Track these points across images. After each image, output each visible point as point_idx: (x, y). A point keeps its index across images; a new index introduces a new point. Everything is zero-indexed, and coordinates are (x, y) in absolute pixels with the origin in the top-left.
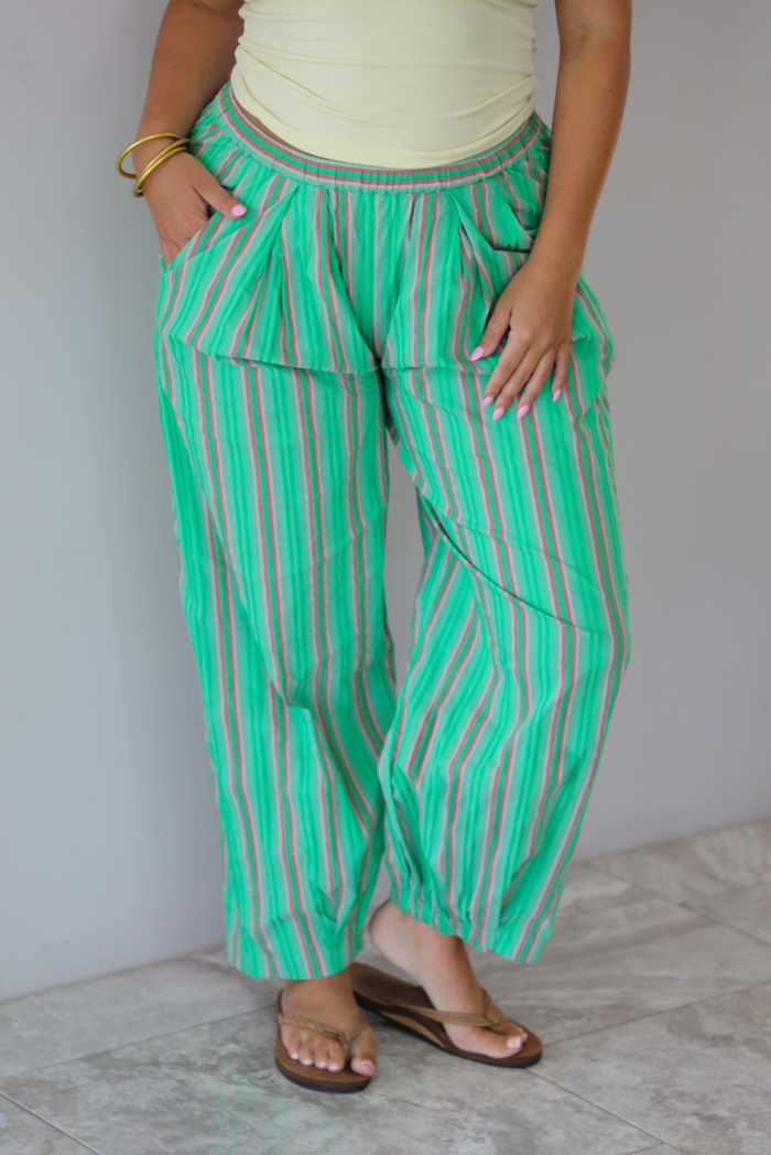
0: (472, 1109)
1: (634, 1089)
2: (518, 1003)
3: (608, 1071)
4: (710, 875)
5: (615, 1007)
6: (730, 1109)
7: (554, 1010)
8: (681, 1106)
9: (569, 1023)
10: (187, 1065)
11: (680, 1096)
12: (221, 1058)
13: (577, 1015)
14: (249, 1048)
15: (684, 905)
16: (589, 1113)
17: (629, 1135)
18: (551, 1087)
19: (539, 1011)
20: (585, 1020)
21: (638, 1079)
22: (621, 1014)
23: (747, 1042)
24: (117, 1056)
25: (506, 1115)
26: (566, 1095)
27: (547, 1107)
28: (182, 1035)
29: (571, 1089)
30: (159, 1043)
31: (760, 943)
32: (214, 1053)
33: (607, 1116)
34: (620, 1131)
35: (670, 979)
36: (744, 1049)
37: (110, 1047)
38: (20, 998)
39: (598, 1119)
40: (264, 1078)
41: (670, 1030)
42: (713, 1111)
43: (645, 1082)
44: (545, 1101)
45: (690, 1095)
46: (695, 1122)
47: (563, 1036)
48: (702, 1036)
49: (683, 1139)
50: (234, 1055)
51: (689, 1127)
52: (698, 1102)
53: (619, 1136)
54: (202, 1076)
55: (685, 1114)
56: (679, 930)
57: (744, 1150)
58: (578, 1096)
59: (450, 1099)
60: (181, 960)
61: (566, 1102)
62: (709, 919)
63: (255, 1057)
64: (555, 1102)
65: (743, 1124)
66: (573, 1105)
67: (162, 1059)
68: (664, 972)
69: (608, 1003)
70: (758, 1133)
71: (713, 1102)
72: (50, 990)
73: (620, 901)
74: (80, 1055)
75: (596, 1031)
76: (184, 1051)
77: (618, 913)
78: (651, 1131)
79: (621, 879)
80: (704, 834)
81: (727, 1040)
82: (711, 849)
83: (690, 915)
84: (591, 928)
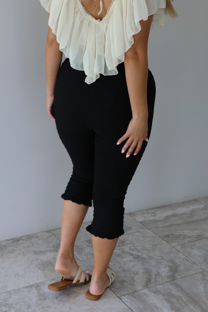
0: (165, 259)
1: (200, 256)
2: (178, 233)
3: (195, 252)
5: (198, 236)
7: (185, 236)
9: (188, 239)
13: (190, 237)
17: (198, 268)
18: (182, 255)
19: (182, 236)
20: (191, 239)
21: (201, 254)
25: (172, 261)
26: (185, 257)
27: (181, 260)
29: (186, 255)
33: (194, 263)
39: (192, 264)
40: (122, 248)
43: (203, 255)
44: (181, 258)
47: (186, 242)
58: (188, 258)
59: (161, 257)
61: (185, 259)
64: (183, 259)
69: (197, 234)
73: (202, 210)
74: (85, 240)
75: (194, 241)
77: (201, 212)
78: (203, 267)
79: (203, 204)
84: (196, 216)
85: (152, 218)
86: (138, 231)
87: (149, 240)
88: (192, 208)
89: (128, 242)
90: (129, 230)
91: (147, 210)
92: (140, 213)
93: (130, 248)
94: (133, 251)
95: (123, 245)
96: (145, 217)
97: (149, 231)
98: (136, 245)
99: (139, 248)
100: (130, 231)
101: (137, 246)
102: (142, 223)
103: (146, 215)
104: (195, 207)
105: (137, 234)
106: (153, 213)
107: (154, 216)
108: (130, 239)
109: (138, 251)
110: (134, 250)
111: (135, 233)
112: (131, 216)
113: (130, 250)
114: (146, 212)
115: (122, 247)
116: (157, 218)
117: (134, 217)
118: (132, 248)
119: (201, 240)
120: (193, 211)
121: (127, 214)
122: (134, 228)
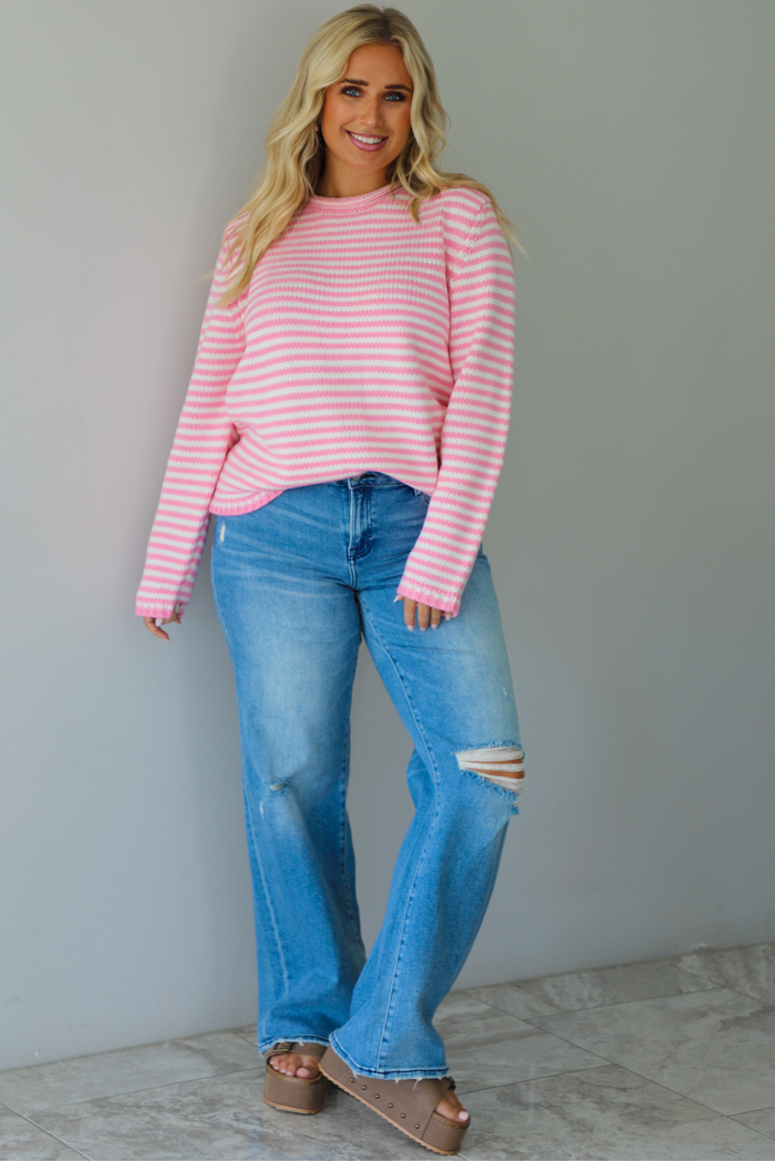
0: (350, 1142)
4: (550, 1002)
6: (528, 1148)
8: (495, 1145)
10: (159, 1108)
11: (497, 1138)
12: (184, 1105)
14: (204, 1099)
15: (526, 1021)
23: (550, 1107)
24: (112, 1101)
28: (159, 1090)
30: (142, 1094)
31: (574, 1046)
32: (179, 1101)
35: (506, 1066)
36: (547, 1112)
37: (109, 1095)
38: (51, 1063)
40: (210, 1118)
41: (499, 1099)
45: (503, 1138)
46: (503, 1155)
48: (520, 1103)
50: (193, 1103)
52: (507, 1143)
54: (168, 1115)
55: (496, 1150)
56: (519, 1036)
59: (336, 1136)
62: (542, 1030)
63: (207, 1105)
67: (142, 1104)
68: (504, 1063)
71: (518, 1143)
72: (73, 1058)
73: (482, 1017)
74: (87, 1099)
76: (158, 1100)
77: (479, 1024)
79: (486, 1003)
80: (552, 976)
81: (537, 1106)
82: (554, 986)
83: (529, 1027)
84: (458, 1033)
89: (230, 1102)
90: (234, 1072)
93: (235, 1115)
94: (246, 1122)
95: (212, 1110)
98: (255, 1108)
100: (235, 1075)
101: (259, 1111)
104: (458, 1010)
108: (238, 1093)
110: (250, 1120)
111: (255, 1078)
112: (242, 1035)
113: (238, 1120)
115: (210, 1115)
117: (250, 1040)
118: (244, 1116)
119: (472, 1094)
121: (227, 1031)
122: (248, 1067)
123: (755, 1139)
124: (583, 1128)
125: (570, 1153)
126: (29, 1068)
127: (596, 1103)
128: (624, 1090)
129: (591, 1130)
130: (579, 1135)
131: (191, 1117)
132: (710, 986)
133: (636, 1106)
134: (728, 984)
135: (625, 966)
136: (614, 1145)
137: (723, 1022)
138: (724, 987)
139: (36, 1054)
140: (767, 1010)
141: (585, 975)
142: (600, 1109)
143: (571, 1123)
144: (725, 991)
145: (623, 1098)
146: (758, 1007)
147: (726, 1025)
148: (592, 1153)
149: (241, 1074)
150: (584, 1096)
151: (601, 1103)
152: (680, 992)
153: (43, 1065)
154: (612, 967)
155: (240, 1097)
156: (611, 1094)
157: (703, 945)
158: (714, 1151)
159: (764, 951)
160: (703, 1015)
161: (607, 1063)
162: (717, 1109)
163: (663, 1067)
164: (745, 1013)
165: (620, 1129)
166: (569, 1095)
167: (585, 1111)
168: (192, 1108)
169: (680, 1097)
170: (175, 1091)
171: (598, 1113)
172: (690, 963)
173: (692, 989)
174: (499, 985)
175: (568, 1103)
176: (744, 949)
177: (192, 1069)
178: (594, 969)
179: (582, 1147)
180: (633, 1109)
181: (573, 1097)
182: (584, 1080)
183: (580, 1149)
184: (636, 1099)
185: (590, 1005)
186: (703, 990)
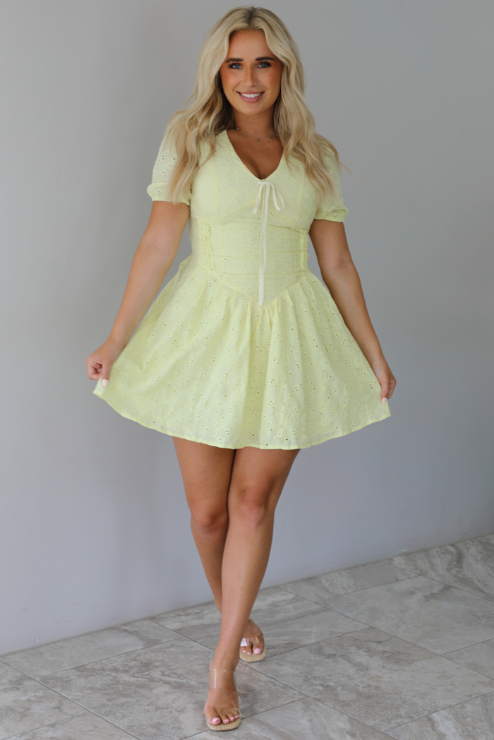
1: (297, 676)
3: (286, 669)
4: (327, 591)
5: (289, 644)
6: (334, 683)
8: (315, 682)
9: (271, 651)
10: (116, 670)
11: (315, 678)
12: (130, 667)
13: (274, 647)
14: (141, 663)
15: (316, 603)
16: (279, 686)
17: (295, 694)
18: (264, 676)
20: (277, 649)
21: (298, 672)
22: (291, 647)
23: (341, 656)
24: (87, 667)
26: (270, 679)
27: (262, 684)
28: (114, 658)
29: (270, 675)
30: (104, 661)
31: (346, 617)
32: (127, 665)
33: (286, 687)
34: (291, 692)
35: (311, 632)
36: (340, 659)
37: (84, 664)
38: (47, 644)
39: (282, 688)
40: (147, 675)
41: (311, 652)
42: (328, 684)
43: (301, 673)
44: (261, 681)
45: (319, 677)
46: (321, 688)
48: (324, 654)
49: (316, 695)
50: (136, 666)
51: (318, 690)
52: (321, 680)
53: (291, 694)
54: (122, 674)
55: (316, 685)
56: (315, 613)
57: (340, 698)
58: (274, 679)
60: (112, 628)
61: (270, 682)
62: (326, 608)
63: (144, 667)
64: (265, 682)
65: (339, 688)
66: (272, 682)
67: (106, 668)
68: (309, 630)
69: (286, 642)
70: (345, 692)
71: (328, 680)
72: (59, 641)
73: (291, 602)
74: (73, 667)
75: (281, 653)
76: (115, 665)
77: (290, 606)
78: (303, 692)
79: (291, 593)
80: (325, 574)
81: (334, 655)
82: (327, 580)
83: (319, 607)
84: (280, 613)
85: (197, 622)
86: (172, 646)
87: (197, 657)
88: (270, 600)
89: (157, 664)
91: (184, 609)
92: (171, 615)
93: (162, 672)
94: (169, 676)
95: (148, 670)
96: (182, 622)
97: (194, 644)
98: (172, 667)
99: (180, 672)
100: (157, 646)
101: (175, 669)
102: (178, 631)
103: (183, 618)
104: (277, 597)
105: (172, 649)
106: (197, 613)
107: (199, 618)
108: (161, 658)
109: (179, 676)
110: (171, 675)
111: (169, 648)
112: (156, 621)
113: (164, 675)
114: (182, 614)
116: (206, 621)
117: (161, 623)
118: (167, 673)
119: (296, 651)
120: (274, 605)
121: (146, 619)
122: (163, 641)
123: (458, 668)
124: (362, 668)
125: (359, 684)
126: (33, 648)
127: (366, 652)
128: (380, 642)
129: (367, 669)
130: (361, 673)
131: (136, 675)
132: (413, 575)
133: (389, 652)
134: (422, 574)
135: (364, 565)
136: (382, 677)
137: (425, 597)
138: (420, 575)
139: (38, 640)
140: (447, 588)
141: (343, 573)
142: (369, 656)
143: (355, 665)
144: (422, 578)
145: (380, 648)
146: (441, 587)
147: (427, 598)
148: (371, 683)
149: (160, 645)
150: (359, 648)
151: (369, 651)
152: (398, 580)
153: (41, 646)
154: (356, 567)
155: (163, 661)
156: (374, 645)
157: (404, 551)
158: (439, 677)
159: (437, 552)
160: (413, 593)
161: (368, 627)
162: (434, 651)
163: (398, 627)
164: (435, 591)
165: (383, 667)
166: (351, 648)
167: (361, 657)
168: (136, 669)
169: (412, 645)
170: (123, 659)
171: (368, 658)
172: (399, 561)
173: (403, 578)
174: (297, 581)
175: (351, 653)
176: (426, 551)
177: (131, 644)
178: (347, 569)
179: (365, 680)
180: (387, 654)
181: (353, 649)
182: (357, 638)
183: (363, 682)
184: (388, 648)
185: (350, 591)
186: (410, 578)
